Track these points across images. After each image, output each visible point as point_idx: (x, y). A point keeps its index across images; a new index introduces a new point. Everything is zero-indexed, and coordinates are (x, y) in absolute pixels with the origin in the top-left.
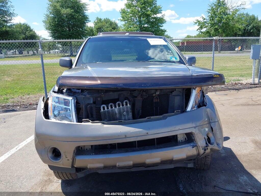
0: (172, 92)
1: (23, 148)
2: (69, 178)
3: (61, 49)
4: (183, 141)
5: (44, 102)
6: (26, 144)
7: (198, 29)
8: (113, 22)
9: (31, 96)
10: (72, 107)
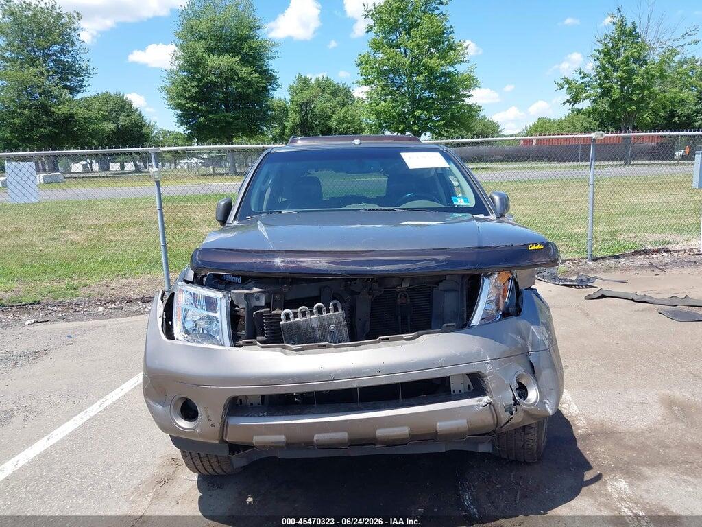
0: (437, 283)
1: (114, 403)
2: (215, 471)
3: (205, 156)
4: (463, 392)
5: (163, 301)
6: (121, 395)
7: (568, 101)
8: (340, 85)
9: (129, 280)
10: (222, 314)
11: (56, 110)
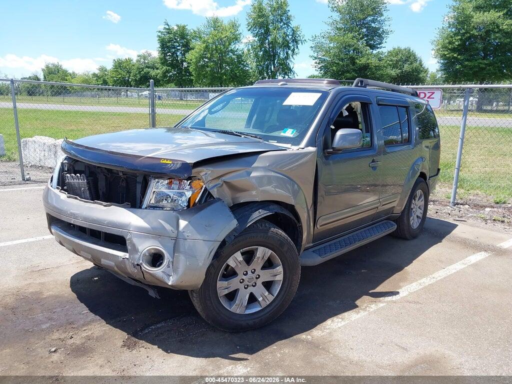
11: (358, 61)
